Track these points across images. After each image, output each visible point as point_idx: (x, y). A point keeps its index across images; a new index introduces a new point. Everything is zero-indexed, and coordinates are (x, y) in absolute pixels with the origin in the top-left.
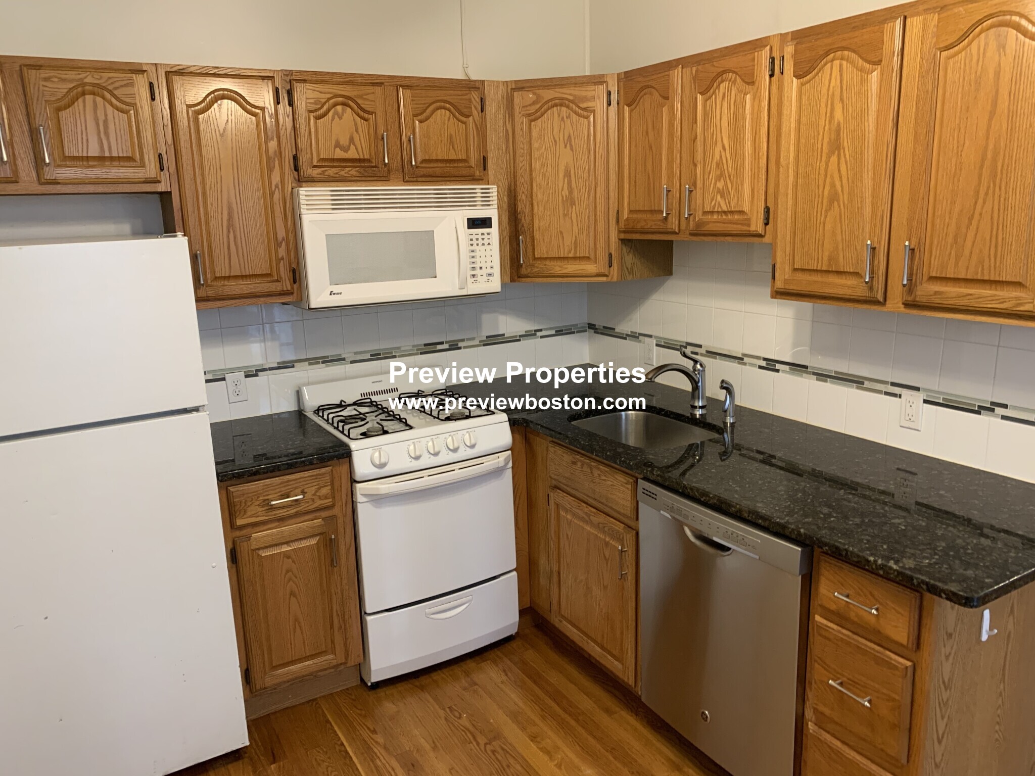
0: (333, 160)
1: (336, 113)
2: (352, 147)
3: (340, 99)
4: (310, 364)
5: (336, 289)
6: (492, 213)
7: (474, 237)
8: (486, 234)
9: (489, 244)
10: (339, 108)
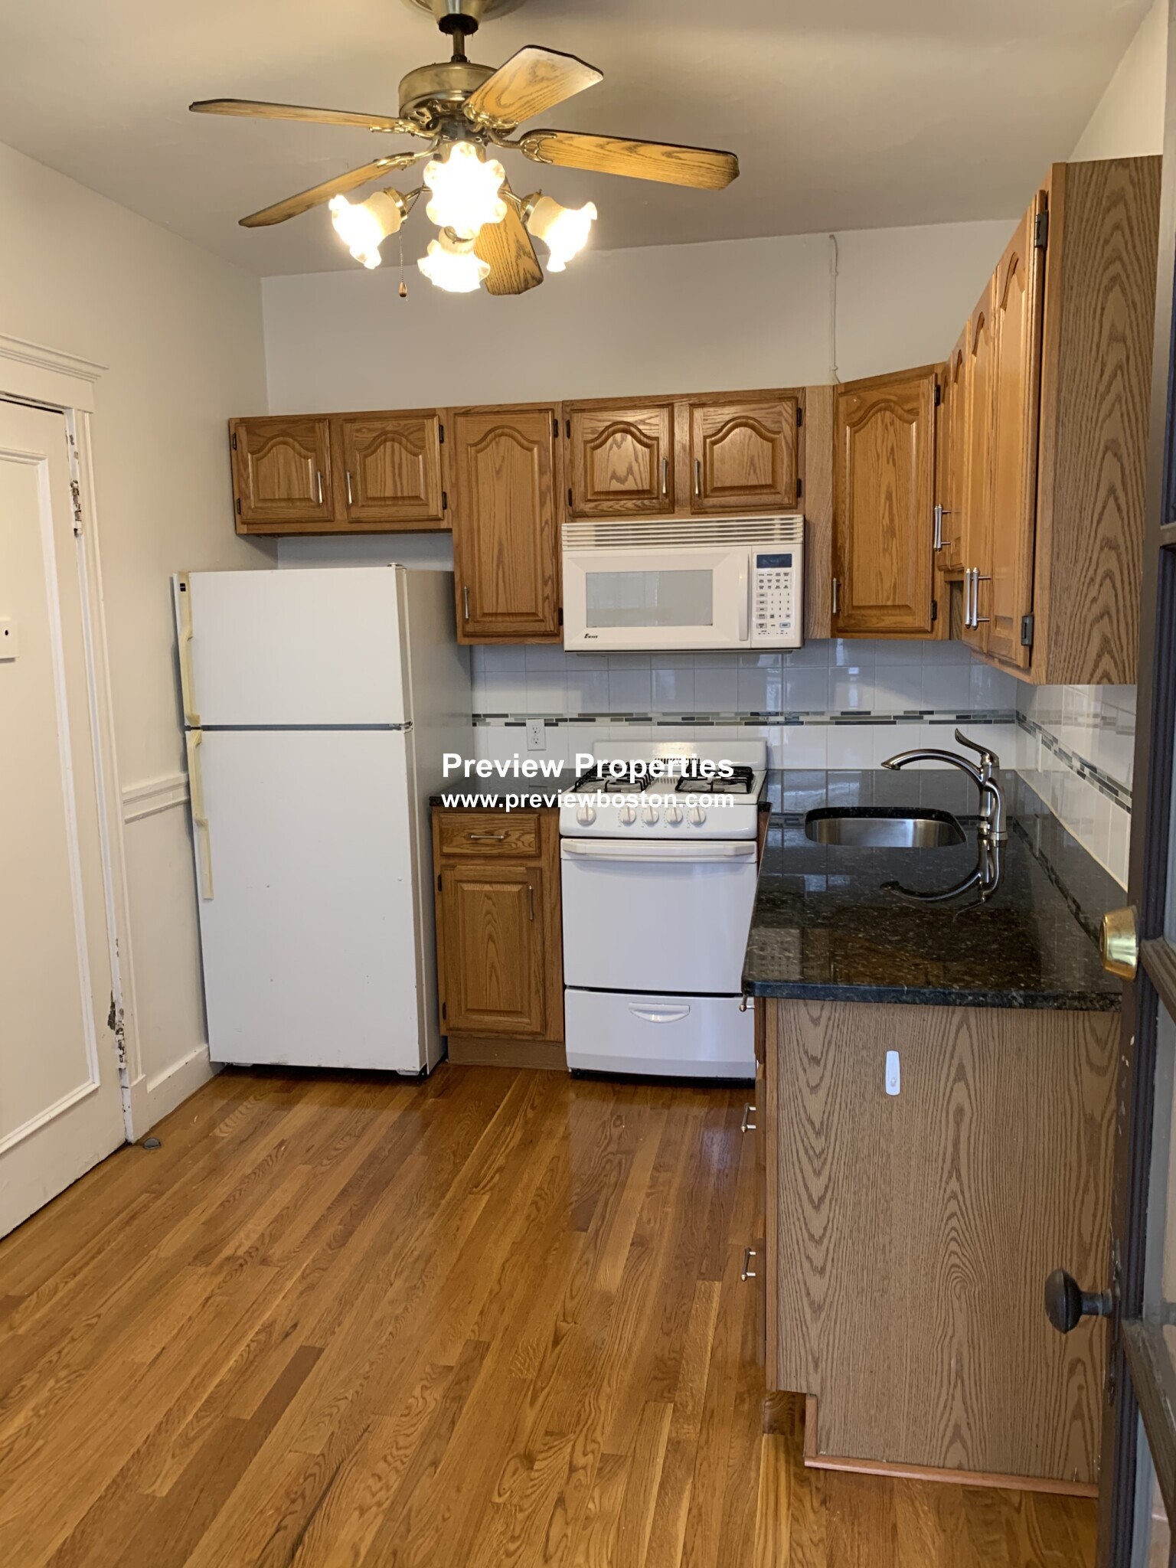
0: (608, 493)
1: (615, 441)
2: (630, 477)
3: (621, 426)
4: (612, 720)
5: (592, 631)
6: (795, 550)
7: (765, 578)
8: (782, 575)
9: (786, 587)
10: (618, 436)
